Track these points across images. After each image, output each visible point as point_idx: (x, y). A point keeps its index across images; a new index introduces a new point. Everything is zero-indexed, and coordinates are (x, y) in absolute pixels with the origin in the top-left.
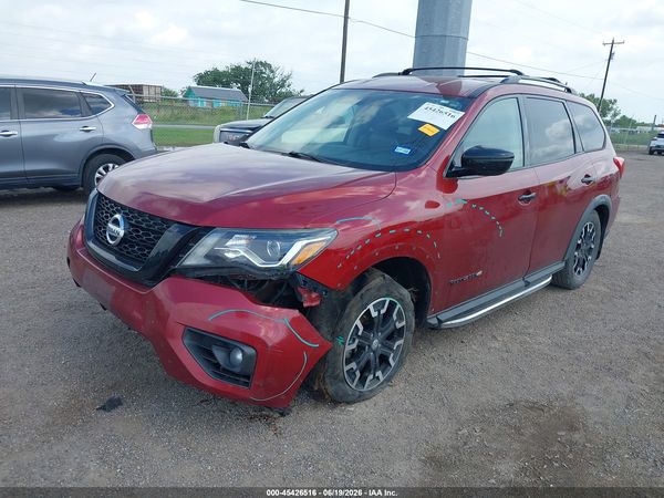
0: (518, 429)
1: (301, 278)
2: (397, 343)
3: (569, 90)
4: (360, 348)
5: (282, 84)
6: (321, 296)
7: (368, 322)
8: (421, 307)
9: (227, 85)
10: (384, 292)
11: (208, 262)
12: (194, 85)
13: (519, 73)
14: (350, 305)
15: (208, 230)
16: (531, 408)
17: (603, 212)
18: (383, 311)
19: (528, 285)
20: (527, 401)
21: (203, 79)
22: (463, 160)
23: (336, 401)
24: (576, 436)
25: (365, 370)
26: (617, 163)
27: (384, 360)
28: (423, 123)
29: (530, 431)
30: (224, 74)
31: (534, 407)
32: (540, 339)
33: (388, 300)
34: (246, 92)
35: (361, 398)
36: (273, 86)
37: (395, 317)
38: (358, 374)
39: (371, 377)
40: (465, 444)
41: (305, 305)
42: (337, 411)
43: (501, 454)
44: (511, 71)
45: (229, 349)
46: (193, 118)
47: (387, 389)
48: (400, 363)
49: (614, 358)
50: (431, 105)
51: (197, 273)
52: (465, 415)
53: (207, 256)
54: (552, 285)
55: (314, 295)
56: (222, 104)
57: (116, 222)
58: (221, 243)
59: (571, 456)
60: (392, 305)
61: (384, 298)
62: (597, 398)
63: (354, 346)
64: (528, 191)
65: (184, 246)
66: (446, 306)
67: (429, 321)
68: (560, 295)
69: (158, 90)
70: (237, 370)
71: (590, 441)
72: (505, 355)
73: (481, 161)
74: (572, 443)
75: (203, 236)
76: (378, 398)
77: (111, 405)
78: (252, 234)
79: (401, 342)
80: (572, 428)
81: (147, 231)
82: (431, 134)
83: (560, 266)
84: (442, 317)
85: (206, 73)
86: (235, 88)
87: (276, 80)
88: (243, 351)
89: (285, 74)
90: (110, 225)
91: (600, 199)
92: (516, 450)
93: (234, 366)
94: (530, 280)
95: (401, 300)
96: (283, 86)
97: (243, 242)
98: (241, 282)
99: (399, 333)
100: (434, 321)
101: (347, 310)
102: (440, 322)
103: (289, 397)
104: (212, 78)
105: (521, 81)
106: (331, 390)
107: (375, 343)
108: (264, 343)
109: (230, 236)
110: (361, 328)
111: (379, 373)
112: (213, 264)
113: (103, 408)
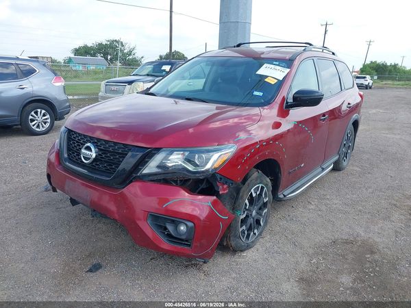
0: (343, 256)
1: (218, 177)
2: (264, 212)
3: (333, 54)
4: (247, 216)
5: (130, 53)
6: (229, 187)
7: (251, 200)
8: (275, 188)
9: (94, 55)
10: (259, 181)
11: (160, 170)
12: (72, 56)
13: (311, 45)
14: (242, 191)
15: (158, 150)
16: (346, 243)
17: (356, 124)
18: (258, 193)
19: (323, 169)
20: (342, 239)
21: (78, 52)
22: (294, 98)
23: (235, 251)
24: (376, 257)
25: (250, 229)
26: (361, 96)
27: (258, 222)
28: (267, 77)
29: (350, 256)
30: (91, 48)
31: (347, 242)
32: (335, 201)
33: (260, 185)
34: (107, 59)
35: (248, 247)
36: (124, 54)
37: (263, 196)
38: (246, 232)
39: (252, 233)
40: (317, 268)
41: (220, 193)
42: (236, 256)
43: (339, 272)
44: (305, 43)
45: (176, 224)
46: (75, 77)
47: (261, 240)
48: (266, 223)
49: (379, 209)
50: (268, 65)
51: (151, 178)
52: (311, 251)
53: (158, 167)
54: (333, 169)
55: (225, 186)
56: (92, 68)
57: (88, 149)
58: (166, 158)
59: (377, 269)
60: (262, 188)
61: (258, 185)
62: (379, 233)
63: (244, 216)
64: (324, 115)
65: (143, 162)
66: (287, 187)
67: (280, 196)
68: (336, 174)
69: (50, 60)
70: (184, 237)
71: (384, 258)
72: (320, 213)
73: (306, 98)
74: (376, 261)
75: (155, 154)
76: (257, 246)
77: (95, 268)
78: (187, 151)
79: (266, 211)
80: (372, 253)
81: (114, 153)
82: (273, 83)
83: (336, 158)
84: (285, 193)
85: (80, 48)
86: (99, 57)
87: (126, 51)
88: (186, 225)
89: (131, 47)
90: (83, 151)
91: (355, 116)
92: (347, 269)
93: (181, 235)
94: (324, 167)
95: (266, 185)
96: (130, 55)
97: (180, 156)
98: (176, 182)
99: (265, 205)
100: (281, 196)
101: (241, 194)
102: (285, 196)
103: (213, 251)
104: (83, 51)
105: (313, 49)
106: (233, 244)
107: (254, 213)
108: (198, 218)
109: (171, 153)
110: (248, 204)
111: (256, 231)
112: (163, 171)
113: (90, 271)
